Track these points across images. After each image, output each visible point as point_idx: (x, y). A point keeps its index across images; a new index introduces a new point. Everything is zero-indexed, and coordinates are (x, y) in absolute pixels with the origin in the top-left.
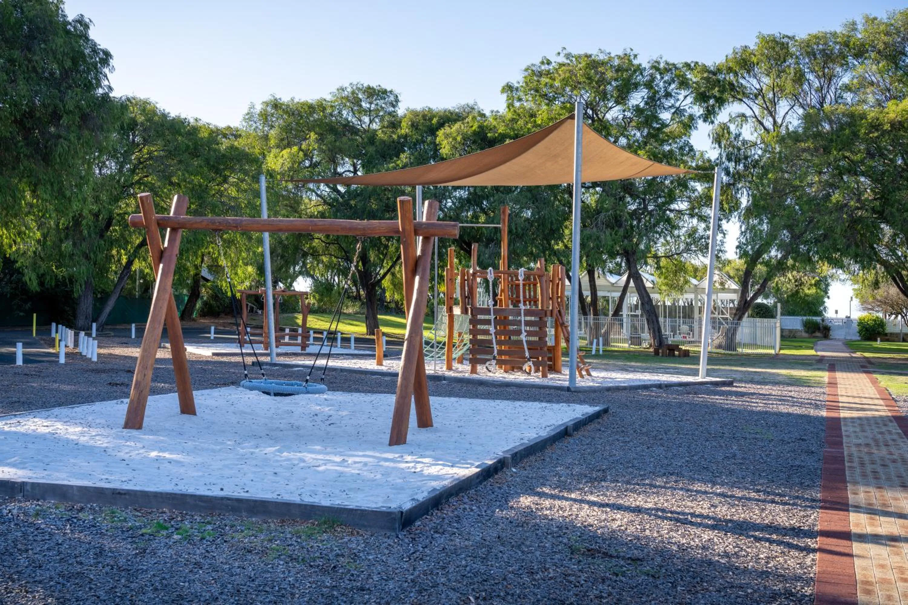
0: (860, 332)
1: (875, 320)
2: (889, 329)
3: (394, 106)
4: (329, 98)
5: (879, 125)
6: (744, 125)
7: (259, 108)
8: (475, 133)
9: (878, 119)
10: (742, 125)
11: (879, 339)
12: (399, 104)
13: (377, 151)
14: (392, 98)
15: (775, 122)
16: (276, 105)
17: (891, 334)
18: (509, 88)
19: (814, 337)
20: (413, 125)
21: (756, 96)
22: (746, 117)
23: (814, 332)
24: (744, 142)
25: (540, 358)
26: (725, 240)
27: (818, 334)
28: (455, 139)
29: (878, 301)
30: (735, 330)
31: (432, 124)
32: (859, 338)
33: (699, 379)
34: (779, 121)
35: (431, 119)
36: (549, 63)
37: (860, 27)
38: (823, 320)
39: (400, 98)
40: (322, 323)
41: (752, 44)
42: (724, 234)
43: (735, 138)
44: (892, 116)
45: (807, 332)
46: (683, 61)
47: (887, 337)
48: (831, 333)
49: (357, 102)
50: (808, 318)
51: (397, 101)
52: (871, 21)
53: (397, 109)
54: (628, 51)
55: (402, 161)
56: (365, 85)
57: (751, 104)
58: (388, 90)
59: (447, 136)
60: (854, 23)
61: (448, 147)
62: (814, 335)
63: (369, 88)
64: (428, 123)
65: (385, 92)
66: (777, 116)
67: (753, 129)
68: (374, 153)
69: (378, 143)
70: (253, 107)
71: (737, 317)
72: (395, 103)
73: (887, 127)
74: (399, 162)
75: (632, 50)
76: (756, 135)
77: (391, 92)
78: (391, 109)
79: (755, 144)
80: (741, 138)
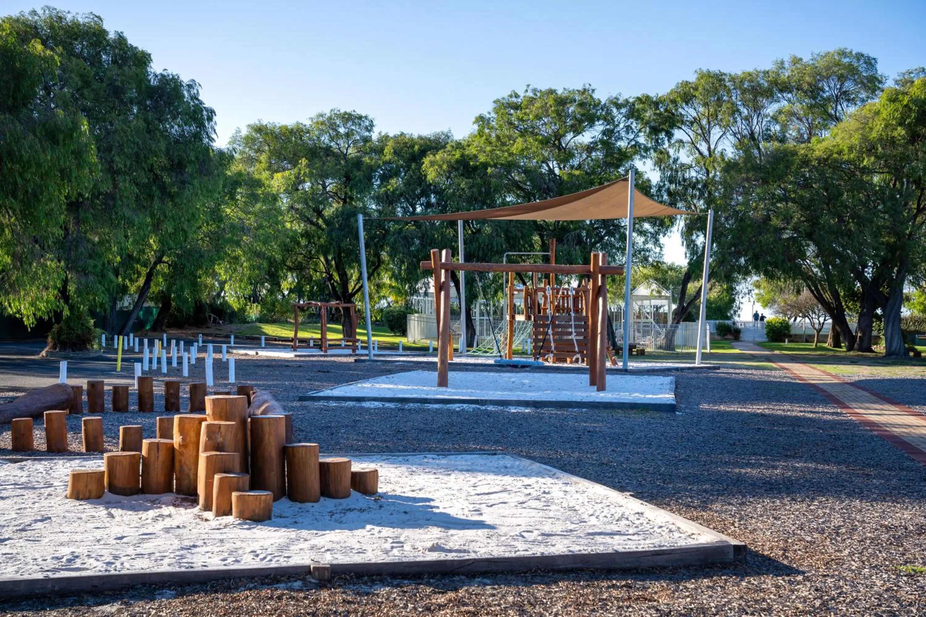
0: (768, 334)
1: (781, 323)
2: (793, 332)
3: (369, 131)
4: (308, 123)
5: (808, 161)
6: (681, 150)
7: (245, 132)
8: (457, 161)
9: (806, 156)
10: (679, 150)
11: (786, 340)
12: (374, 128)
13: (364, 176)
14: (367, 123)
15: (709, 149)
16: (260, 129)
17: (795, 335)
18: (481, 119)
19: (726, 339)
20: (395, 152)
21: (692, 123)
22: (683, 142)
23: (726, 335)
24: (682, 165)
25: (585, 352)
26: (663, 253)
27: (729, 336)
28: (440, 167)
29: (788, 305)
30: (674, 332)
31: (414, 152)
32: (767, 340)
33: (696, 365)
34: (712, 147)
35: (412, 147)
36: (517, 96)
37: (786, 65)
38: (734, 323)
39: (375, 123)
40: (286, 332)
41: (692, 78)
42: (661, 247)
43: (674, 162)
44: (817, 153)
45: (719, 335)
46: (636, 96)
47: (794, 339)
48: (741, 335)
49: (333, 127)
50: (721, 321)
51: (372, 125)
52: (796, 61)
53: (372, 133)
54: (587, 87)
55: (392, 186)
56: (342, 111)
57: (688, 131)
58: (364, 115)
59: (432, 164)
60: (782, 63)
61: (434, 174)
62: (726, 337)
63: (346, 113)
64: (410, 150)
65: (360, 118)
66: (711, 143)
67: (688, 153)
68: (362, 178)
69: (365, 168)
70: (238, 131)
71: (676, 321)
72: (370, 128)
73: (815, 163)
74: (389, 187)
75: (590, 85)
76: (691, 158)
77: (366, 117)
78: (367, 134)
79: (690, 167)
80: (679, 162)
